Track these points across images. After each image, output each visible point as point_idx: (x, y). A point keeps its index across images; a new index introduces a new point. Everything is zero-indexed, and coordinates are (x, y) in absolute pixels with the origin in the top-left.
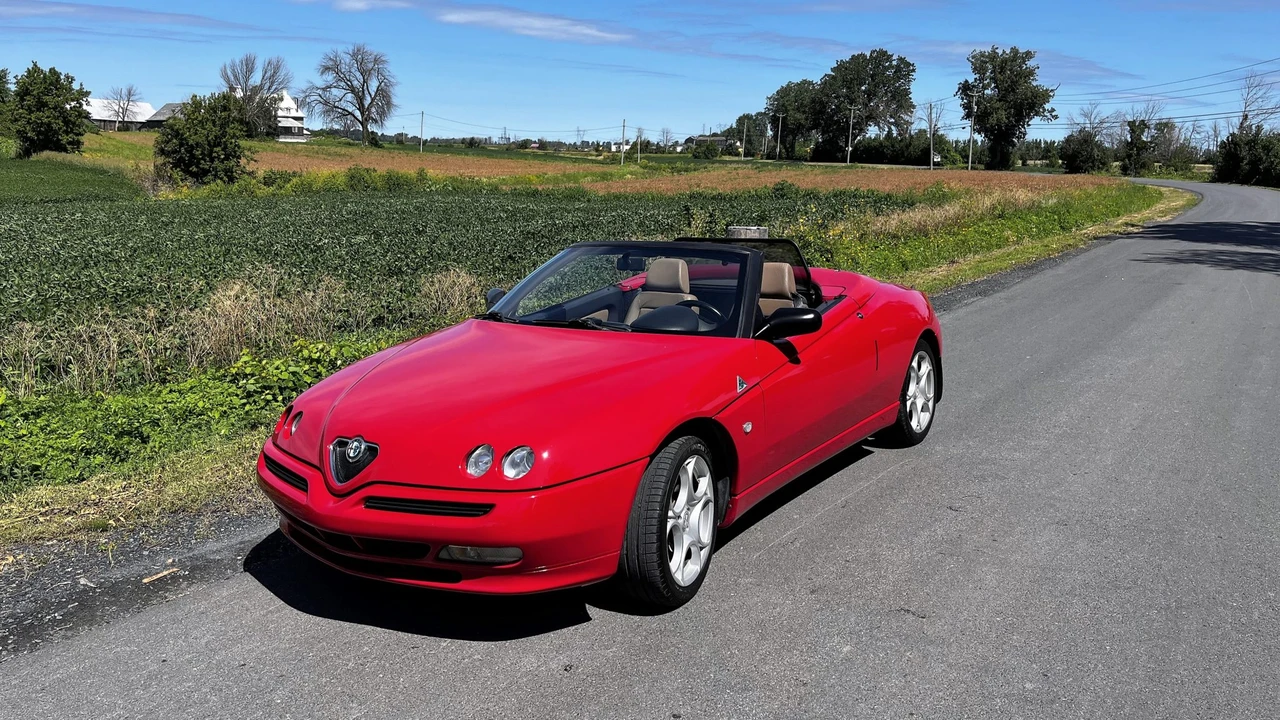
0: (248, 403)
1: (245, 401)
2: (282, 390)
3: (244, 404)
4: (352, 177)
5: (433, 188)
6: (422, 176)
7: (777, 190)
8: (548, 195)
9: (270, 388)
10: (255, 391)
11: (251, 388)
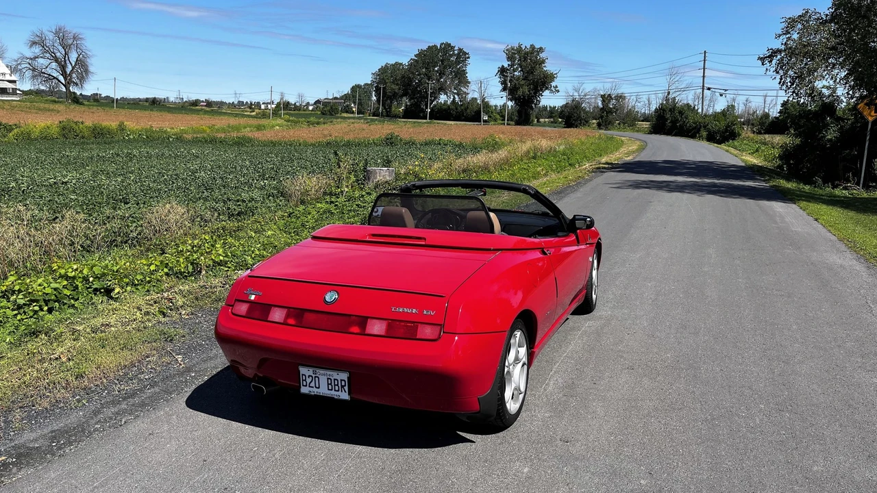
0: (19, 313)
1: (16, 312)
2: (46, 302)
3: (16, 315)
4: (64, 128)
5: (131, 137)
6: (122, 128)
7: (388, 139)
8: (221, 142)
9: (37, 301)
10: (24, 304)
11: (21, 302)
